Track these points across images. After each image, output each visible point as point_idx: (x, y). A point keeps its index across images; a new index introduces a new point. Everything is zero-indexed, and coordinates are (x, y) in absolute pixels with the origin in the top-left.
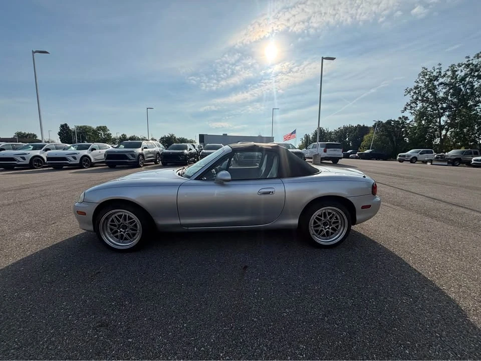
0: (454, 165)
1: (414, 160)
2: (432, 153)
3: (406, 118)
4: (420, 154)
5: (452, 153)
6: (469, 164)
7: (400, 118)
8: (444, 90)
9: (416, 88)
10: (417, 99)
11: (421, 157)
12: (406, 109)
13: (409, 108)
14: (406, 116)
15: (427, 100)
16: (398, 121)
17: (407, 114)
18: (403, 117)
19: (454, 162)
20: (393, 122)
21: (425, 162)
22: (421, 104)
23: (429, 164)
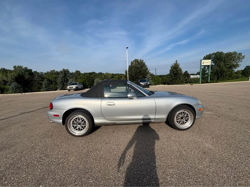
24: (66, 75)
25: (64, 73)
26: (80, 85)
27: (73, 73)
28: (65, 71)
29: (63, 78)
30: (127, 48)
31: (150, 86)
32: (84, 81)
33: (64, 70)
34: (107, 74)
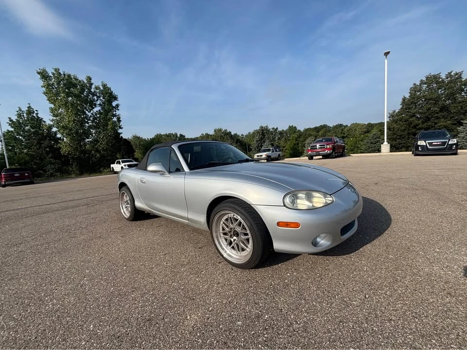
24: (265, 136)
25: (261, 133)
26: (276, 151)
27: (283, 131)
28: (262, 130)
29: (259, 141)
30: (387, 54)
31: (459, 151)
32: (295, 144)
33: (262, 127)
34: (355, 126)
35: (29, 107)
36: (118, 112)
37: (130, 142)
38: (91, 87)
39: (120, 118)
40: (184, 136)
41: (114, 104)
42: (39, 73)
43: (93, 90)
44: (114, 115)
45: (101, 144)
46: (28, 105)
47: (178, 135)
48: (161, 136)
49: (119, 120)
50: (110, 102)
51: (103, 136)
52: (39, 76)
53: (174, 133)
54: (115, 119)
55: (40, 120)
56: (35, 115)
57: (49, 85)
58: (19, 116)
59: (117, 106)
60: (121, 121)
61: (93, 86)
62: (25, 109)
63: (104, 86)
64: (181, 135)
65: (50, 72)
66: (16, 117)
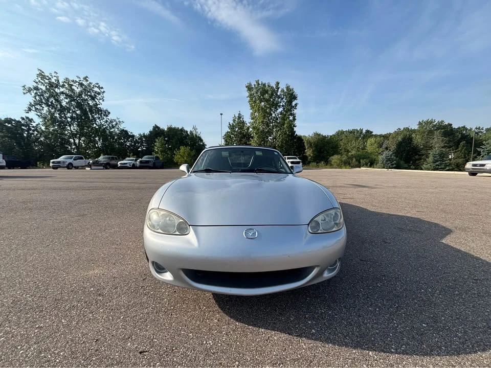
0: (107, 169)
1: (70, 166)
2: (83, 159)
3: (31, 120)
4: (74, 160)
5: (102, 158)
6: (115, 167)
7: (23, 119)
8: (67, 101)
9: (36, 88)
10: (41, 101)
11: (76, 163)
12: (30, 110)
13: (34, 110)
14: (30, 118)
15: (52, 105)
16: (19, 122)
17: (32, 115)
18: (27, 118)
19: (107, 166)
20: (13, 122)
21: (83, 167)
22: (47, 108)
23: (88, 169)
35: (239, 114)
36: (295, 111)
37: (303, 140)
38: (278, 91)
39: (295, 116)
40: (372, 132)
41: (294, 104)
42: (246, 87)
43: (279, 94)
44: (291, 114)
45: (278, 141)
46: (239, 113)
47: (364, 131)
48: (342, 132)
49: (294, 119)
50: (290, 102)
51: (280, 134)
52: (246, 89)
53: (358, 129)
54: (291, 118)
55: (243, 122)
56: (242, 119)
57: (251, 95)
58: (234, 121)
59: (296, 105)
60: (295, 119)
61: (280, 90)
62: (237, 115)
63: (288, 88)
64: (368, 131)
65: (253, 83)
66: (232, 122)
